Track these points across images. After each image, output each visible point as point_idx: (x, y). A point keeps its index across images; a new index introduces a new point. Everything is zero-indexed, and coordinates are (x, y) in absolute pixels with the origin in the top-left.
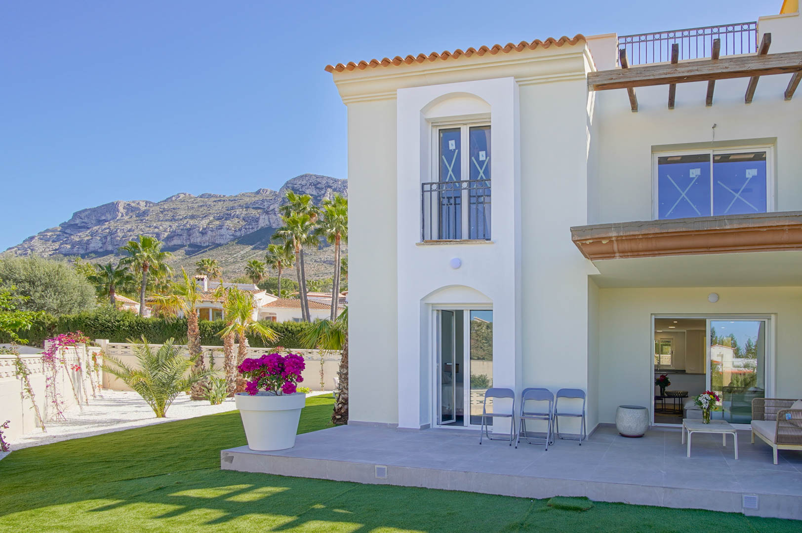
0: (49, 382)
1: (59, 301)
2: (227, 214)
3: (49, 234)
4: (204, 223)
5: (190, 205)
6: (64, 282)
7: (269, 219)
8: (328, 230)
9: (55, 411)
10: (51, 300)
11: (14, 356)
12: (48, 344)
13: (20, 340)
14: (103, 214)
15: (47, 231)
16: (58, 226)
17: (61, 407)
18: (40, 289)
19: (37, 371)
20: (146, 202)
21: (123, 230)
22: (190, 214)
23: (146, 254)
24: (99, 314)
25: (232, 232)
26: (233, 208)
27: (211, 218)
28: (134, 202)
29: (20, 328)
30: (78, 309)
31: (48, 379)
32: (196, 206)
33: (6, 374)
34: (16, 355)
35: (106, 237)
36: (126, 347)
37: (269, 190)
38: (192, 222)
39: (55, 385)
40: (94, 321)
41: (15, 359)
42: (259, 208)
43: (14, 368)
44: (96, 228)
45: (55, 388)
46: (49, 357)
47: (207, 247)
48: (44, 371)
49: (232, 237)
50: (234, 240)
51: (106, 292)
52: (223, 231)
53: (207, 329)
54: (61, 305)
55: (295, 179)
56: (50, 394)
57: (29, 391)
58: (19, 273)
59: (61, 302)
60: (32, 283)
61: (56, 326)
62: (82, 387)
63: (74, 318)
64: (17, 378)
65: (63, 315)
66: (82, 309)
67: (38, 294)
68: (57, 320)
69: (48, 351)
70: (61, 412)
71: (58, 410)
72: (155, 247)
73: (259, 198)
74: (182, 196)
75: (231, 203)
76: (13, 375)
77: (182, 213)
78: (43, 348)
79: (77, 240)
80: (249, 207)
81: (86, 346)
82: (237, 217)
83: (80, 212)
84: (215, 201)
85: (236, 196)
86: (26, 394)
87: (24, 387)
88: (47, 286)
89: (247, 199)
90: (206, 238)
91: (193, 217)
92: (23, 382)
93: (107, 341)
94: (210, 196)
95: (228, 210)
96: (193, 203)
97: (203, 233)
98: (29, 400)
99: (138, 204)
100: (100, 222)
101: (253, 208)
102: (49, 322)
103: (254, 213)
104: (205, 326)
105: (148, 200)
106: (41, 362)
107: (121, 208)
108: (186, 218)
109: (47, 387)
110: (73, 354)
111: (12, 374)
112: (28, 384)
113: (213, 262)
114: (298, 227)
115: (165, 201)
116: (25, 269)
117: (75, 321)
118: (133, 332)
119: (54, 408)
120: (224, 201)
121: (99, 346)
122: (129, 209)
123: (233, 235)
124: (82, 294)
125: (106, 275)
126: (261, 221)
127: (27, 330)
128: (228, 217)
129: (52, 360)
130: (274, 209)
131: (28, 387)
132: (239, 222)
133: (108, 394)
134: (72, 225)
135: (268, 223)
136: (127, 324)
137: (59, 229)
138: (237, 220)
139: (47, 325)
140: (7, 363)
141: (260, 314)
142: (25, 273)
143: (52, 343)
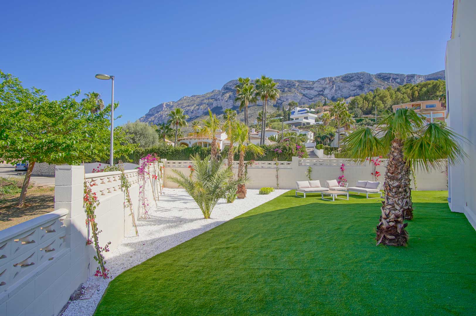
0: (141, 189)
1: (145, 142)
2: (201, 103)
3: (142, 119)
4: (192, 108)
5: (188, 101)
6: (147, 133)
7: (217, 103)
8: (263, 93)
9: (144, 211)
10: (142, 141)
11: (120, 172)
12: (141, 162)
13: (130, 160)
14: (159, 109)
15: (141, 118)
16: (144, 115)
17: (147, 208)
18: (138, 136)
19: (135, 182)
20: (173, 102)
21: (165, 114)
22: (188, 105)
23: (177, 117)
24: (160, 147)
25: (203, 111)
26: (203, 100)
27: (195, 105)
28: (169, 102)
29: (128, 153)
30: (152, 145)
31: (141, 187)
32: (190, 101)
33: (114, 188)
34: (121, 171)
35: (159, 118)
36: (174, 163)
37: (217, 90)
38: (188, 108)
39: (144, 192)
40: (158, 150)
41: (121, 175)
42: (213, 99)
43: (119, 182)
44: (156, 115)
45: (144, 194)
46: (141, 171)
47: (193, 118)
48: (138, 182)
49: (203, 113)
50: (203, 114)
51: (162, 137)
52: (199, 111)
53: (205, 152)
54: (146, 144)
55: (227, 83)
56: (141, 198)
57: (129, 201)
58: (131, 129)
59: (146, 142)
60: (136, 134)
61: (143, 154)
62: (156, 189)
63: (150, 149)
64: (122, 191)
65: (146, 148)
66: (153, 145)
67: (138, 139)
68: (144, 150)
69: (141, 167)
70: (147, 212)
71: (145, 210)
72: (181, 113)
73: (213, 94)
74: (185, 97)
75: (202, 98)
76: (119, 189)
77: (185, 105)
78: (139, 164)
79: (150, 120)
80: (209, 99)
81: (158, 163)
82: (205, 104)
83: (151, 109)
84: (197, 98)
85: (204, 95)
86: (127, 203)
87: (126, 198)
88: (141, 135)
89: (208, 95)
90: (193, 114)
91: (188, 106)
92: (125, 193)
93: (166, 159)
94: (195, 96)
95: (201, 101)
96: (189, 100)
97: (192, 112)
98: (129, 208)
99: (170, 103)
100: (158, 112)
101: (211, 99)
102: (141, 152)
103: (211, 100)
104: (204, 150)
105: (173, 101)
106: (137, 175)
107: (165, 106)
108: (186, 107)
109: (140, 193)
110: (153, 168)
111: (118, 187)
112: (128, 196)
113: (199, 122)
114: (248, 93)
115: (179, 100)
116: (134, 127)
117: (151, 151)
118: (173, 155)
119: (143, 209)
120: (200, 97)
121: (162, 162)
122: (167, 105)
123: (203, 112)
124: (154, 138)
125: (162, 128)
126: (214, 104)
127: (131, 154)
128: (201, 104)
129: (143, 174)
130: (219, 98)
131: (128, 198)
132: (205, 106)
133: (167, 191)
134: (149, 114)
135: (216, 105)
136: (171, 151)
137: (145, 117)
138: (205, 105)
139: (140, 153)
140: (115, 179)
141: (223, 144)
142: (133, 129)
143: (143, 161)
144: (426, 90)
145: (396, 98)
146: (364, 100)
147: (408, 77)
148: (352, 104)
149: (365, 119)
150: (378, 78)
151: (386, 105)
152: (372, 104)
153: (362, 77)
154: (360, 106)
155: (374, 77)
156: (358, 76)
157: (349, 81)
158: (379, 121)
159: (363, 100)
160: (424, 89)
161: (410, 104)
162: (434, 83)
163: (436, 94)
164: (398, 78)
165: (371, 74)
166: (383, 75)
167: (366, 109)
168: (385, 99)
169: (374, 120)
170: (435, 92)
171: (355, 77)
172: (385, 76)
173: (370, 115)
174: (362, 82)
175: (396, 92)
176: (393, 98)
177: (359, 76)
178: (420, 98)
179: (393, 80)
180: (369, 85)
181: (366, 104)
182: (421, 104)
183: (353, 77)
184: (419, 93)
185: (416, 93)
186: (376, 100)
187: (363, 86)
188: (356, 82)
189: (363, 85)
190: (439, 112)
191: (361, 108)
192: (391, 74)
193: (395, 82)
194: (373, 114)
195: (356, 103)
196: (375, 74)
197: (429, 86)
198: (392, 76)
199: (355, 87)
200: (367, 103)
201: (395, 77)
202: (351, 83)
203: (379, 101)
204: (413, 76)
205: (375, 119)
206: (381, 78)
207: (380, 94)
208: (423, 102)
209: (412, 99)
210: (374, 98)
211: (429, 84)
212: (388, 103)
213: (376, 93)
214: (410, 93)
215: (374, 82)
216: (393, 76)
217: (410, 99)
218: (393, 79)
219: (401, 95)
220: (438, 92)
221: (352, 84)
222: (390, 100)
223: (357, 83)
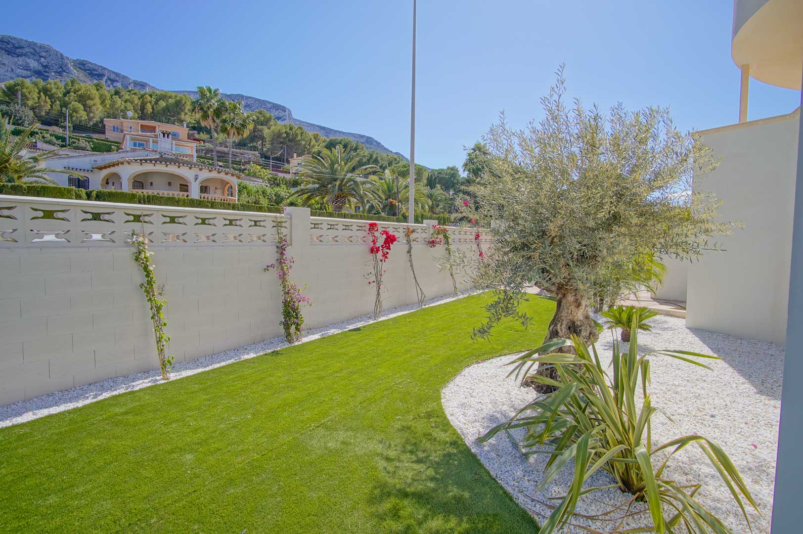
144: (165, 105)
145: (112, 105)
146: (42, 94)
147: (135, 84)
148: (9, 93)
149: (41, 133)
150: (80, 68)
151: (92, 115)
152: (61, 107)
153: (44, 54)
154: (30, 103)
155: (72, 64)
156: (34, 49)
157: (12, 53)
158: (74, 142)
159: (39, 93)
160: (163, 104)
161: (138, 123)
162: (178, 98)
163: (179, 116)
164: (117, 81)
165: (65, 55)
166: (90, 65)
167: (47, 113)
168: (89, 102)
169: (64, 140)
170: (179, 114)
171: (27, 50)
172: (94, 70)
173: (55, 128)
174: (44, 64)
175: (112, 96)
176: (105, 105)
177: (38, 50)
178: (154, 117)
179: (109, 82)
180: (60, 75)
181: (46, 102)
182: (157, 127)
183: (22, 48)
184: (153, 108)
185: (149, 107)
186: (69, 99)
187: (46, 74)
188: (30, 60)
189: (47, 72)
190: (185, 145)
191: (33, 109)
192: (105, 68)
193: (113, 86)
194: (62, 127)
195: (19, 93)
196: (75, 59)
197: (170, 100)
198: (106, 73)
199: (27, 70)
200: (48, 100)
201: (113, 76)
202: (16, 59)
203: (77, 102)
204: (142, 85)
205: (65, 136)
206: (85, 70)
207: (80, 90)
208: (159, 123)
209: (141, 116)
210: (65, 95)
211: (170, 97)
212: (97, 112)
213: (70, 87)
214: (137, 104)
215: (71, 74)
216: (109, 74)
217: (138, 114)
218: (109, 79)
219: (121, 103)
220: (183, 113)
221: (20, 63)
222: (101, 108)
223: (33, 64)
